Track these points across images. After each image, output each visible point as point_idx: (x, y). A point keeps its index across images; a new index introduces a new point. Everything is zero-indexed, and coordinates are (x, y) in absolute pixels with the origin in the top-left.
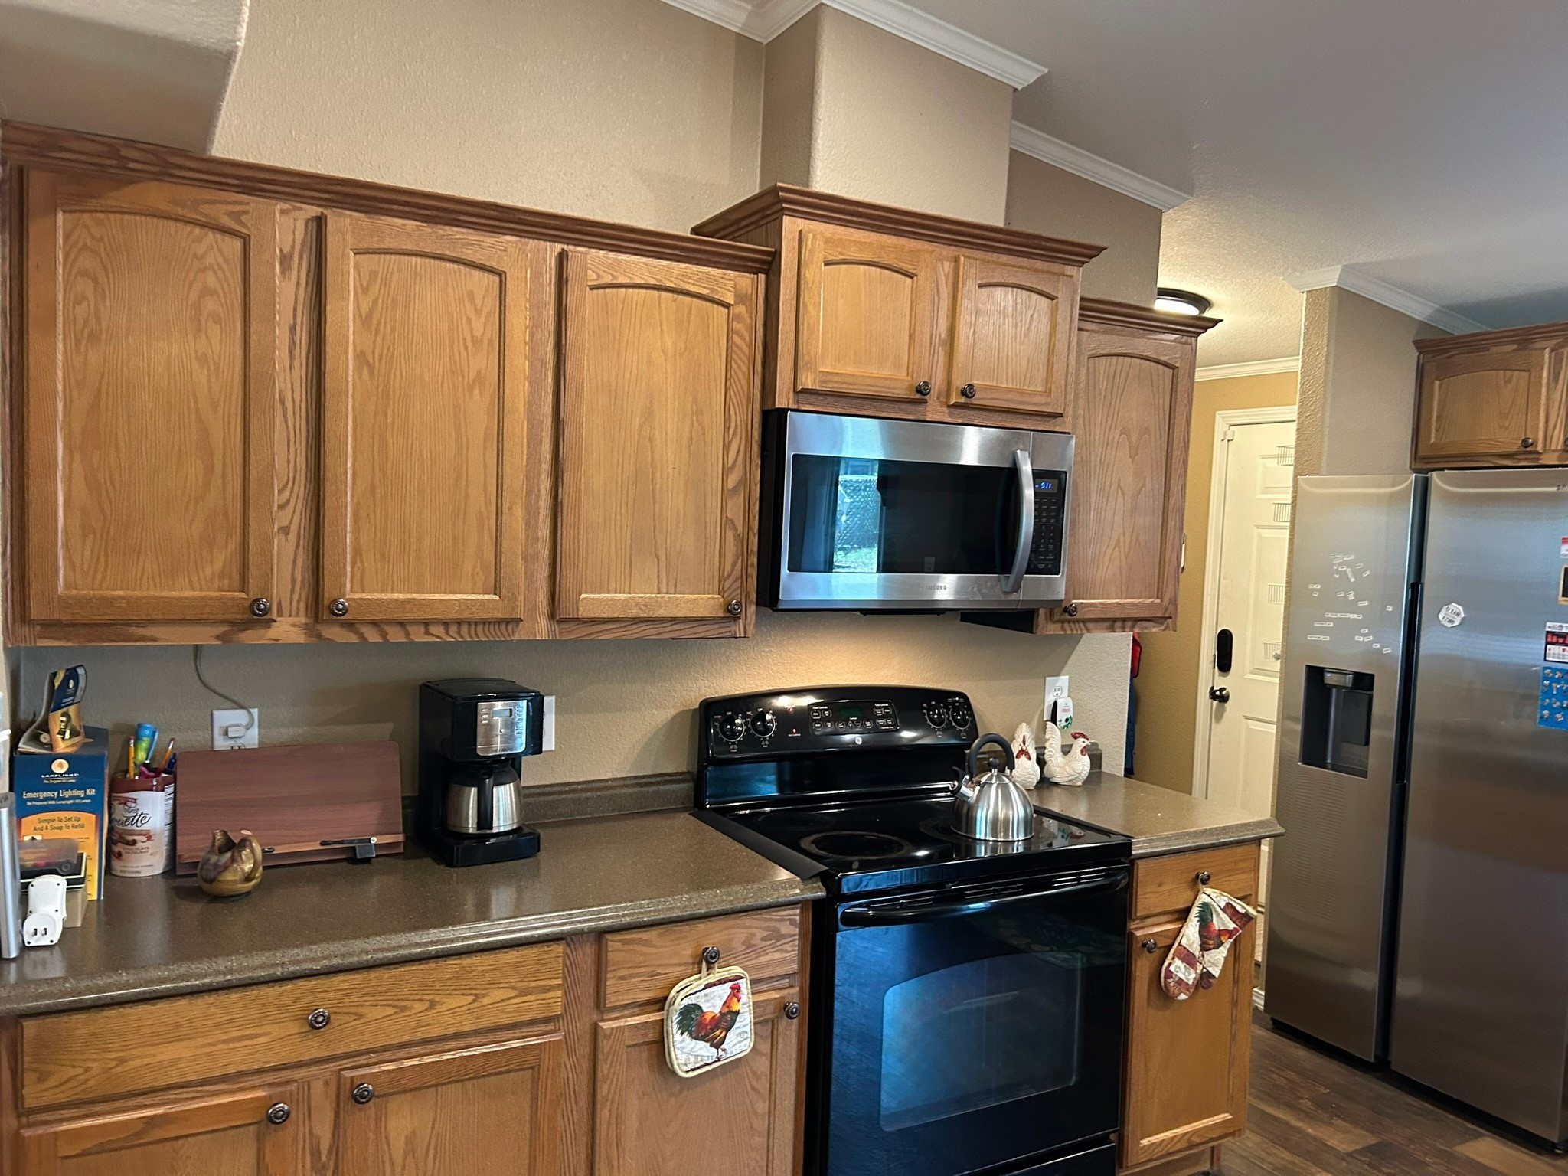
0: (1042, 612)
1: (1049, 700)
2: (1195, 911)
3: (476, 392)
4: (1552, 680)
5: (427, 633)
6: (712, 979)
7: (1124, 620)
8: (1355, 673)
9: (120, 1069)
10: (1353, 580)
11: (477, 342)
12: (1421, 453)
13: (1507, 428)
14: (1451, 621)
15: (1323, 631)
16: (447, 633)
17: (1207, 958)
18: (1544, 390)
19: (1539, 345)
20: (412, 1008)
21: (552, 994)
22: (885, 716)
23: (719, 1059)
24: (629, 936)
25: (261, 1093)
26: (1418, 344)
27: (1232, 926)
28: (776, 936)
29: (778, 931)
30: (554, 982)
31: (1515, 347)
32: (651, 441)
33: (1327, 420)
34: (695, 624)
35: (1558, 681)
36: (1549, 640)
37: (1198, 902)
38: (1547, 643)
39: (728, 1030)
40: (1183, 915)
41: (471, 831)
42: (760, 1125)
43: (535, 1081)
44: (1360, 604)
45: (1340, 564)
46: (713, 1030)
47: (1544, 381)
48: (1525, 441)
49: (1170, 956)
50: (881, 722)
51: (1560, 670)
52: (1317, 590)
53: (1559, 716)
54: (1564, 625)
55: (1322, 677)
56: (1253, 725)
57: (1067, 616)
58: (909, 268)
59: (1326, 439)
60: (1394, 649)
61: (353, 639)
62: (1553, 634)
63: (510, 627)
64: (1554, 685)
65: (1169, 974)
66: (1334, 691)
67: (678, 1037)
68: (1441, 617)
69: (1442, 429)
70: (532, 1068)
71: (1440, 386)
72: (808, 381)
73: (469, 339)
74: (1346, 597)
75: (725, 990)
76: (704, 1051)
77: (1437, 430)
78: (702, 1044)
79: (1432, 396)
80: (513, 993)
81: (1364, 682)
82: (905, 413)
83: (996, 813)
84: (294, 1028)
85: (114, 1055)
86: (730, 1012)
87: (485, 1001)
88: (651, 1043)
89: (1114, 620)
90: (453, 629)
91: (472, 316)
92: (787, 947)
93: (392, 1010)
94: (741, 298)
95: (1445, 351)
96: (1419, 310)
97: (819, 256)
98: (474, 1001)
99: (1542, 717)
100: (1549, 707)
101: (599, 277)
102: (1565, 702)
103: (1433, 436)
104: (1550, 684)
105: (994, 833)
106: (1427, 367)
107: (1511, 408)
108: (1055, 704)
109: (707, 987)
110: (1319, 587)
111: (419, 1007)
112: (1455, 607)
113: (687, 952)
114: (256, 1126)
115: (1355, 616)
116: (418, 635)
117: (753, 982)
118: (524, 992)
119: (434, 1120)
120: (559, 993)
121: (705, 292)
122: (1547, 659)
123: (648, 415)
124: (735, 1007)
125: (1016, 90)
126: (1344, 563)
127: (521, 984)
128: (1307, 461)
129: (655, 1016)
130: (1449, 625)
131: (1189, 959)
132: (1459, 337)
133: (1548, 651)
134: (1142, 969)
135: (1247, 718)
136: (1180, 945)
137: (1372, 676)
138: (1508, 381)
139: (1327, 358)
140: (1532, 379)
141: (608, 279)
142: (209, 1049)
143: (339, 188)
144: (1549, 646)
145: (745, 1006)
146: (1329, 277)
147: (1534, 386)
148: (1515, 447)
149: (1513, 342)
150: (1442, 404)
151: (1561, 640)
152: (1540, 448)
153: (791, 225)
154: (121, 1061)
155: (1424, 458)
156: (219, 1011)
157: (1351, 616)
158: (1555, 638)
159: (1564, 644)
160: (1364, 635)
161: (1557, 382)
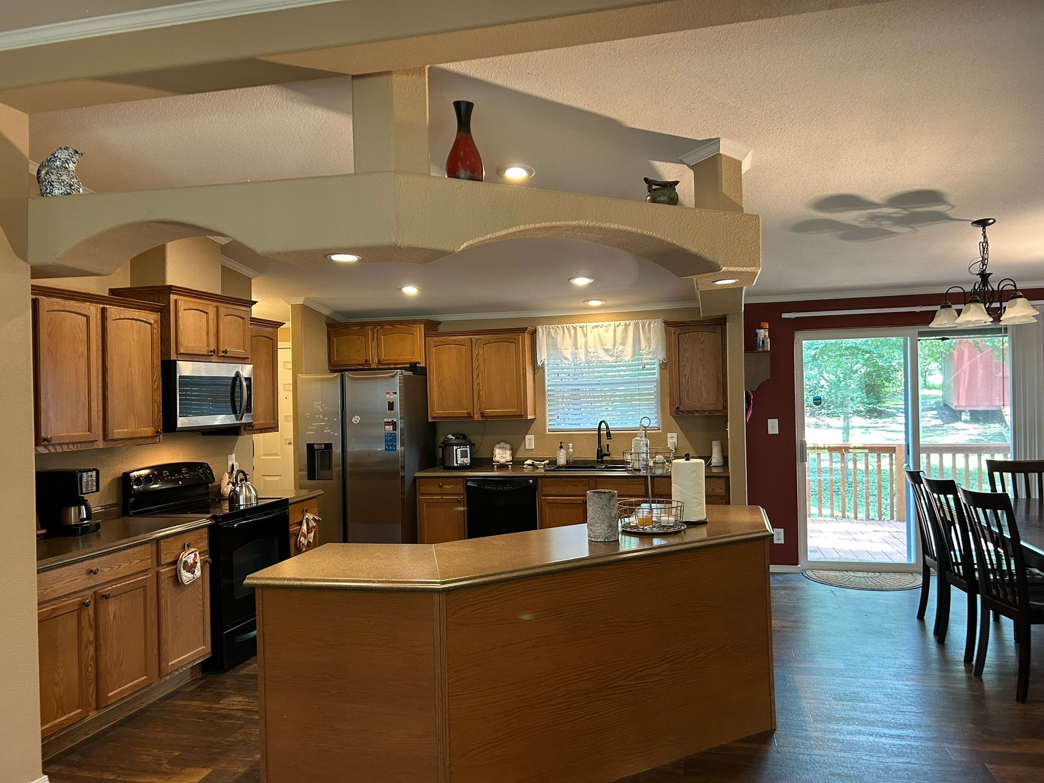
0: (242, 427)
1: (230, 464)
2: (304, 521)
3: (81, 360)
4: (387, 436)
5: (68, 448)
6: (189, 552)
7: (264, 429)
8: (325, 444)
9: (45, 593)
10: (321, 411)
11: (81, 341)
12: (332, 364)
13: (362, 356)
14: (356, 422)
15: (311, 430)
16: (74, 447)
17: (309, 536)
18: (370, 343)
19: (367, 328)
20: (114, 568)
21: (148, 561)
22: (186, 473)
23: (194, 578)
24: (166, 540)
25: (79, 599)
26: (327, 325)
27: (315, 524)
28: (201, 538)
29: (202, 536)
30: (148, 557)
31: (359, 328)
32: (131, 373)
33: (303, 353)
34: (143, 439)
35: (389, 437)
37: (305, 518)
38: (385, 425)
39: (195, 568)
40: (301, 524)
41: (73, 524)
42: (201, 603)
43: (145, 591)
44: (325, 419)
45: (316, 405)
46: (191, 569)
47: (370, 340)
48: (366, 360)
49: (299, 537)
50: (185, 475)
51: (390, 433)
54: (389, 419)
55: (313, 447)
56: (267, 478)
57: (251, 428)
58: (206, 310)
59: (304, 359)
60: (338, 434)
61: (47, 452)
62: (386, 422)
63: (92, 444)
65: (300, 541)
66: (318, 451)
67: (183, 572)
68: (353, 421)
69: (338, 355)
70: (144, 587)
71: (336, 340)
72: (182, 350)
73: (79, 341)
74: (319, 417)
75: (192, 556)
76: (189, 575)
78: (189, 573)
79: (334, 343)
80: (139, 561)
81: (329, 446)
82: (207, 360)
83: (246, 495)
84: (85, 576)
85: (43, 588)
86: (195, 562)
87: (132, 564)
88: (173, 576)
89: (261, 429)
90: (76, 445)
91: (80, 332)
92: (204, 541)
93: (110, 569)
94: (156, 322)
95: (336, 327)
96: (326, 312)
97: (182, 309)
98: (129, 564)
99: (385, 448)
100: (387, 445)
101: (116, 316)
103: (335, 357)
105: (246, 502)
106: (331, 332)
107: (361, 348)
108: (233, 465)
109: (188, 554)
110: (309, 414)
111: (116, 567)
112: (357, 417)
113: (180, 544)
114: (76, 611)
116: (66, 449)
117: (199, 553)
118: (142, 560)
119: (120, 607)
120: (150, 560)
121: (145, 320)
122: (386, 430)
123: (130, 363)
124: (196, 561)
125: (222, 245)
126: (318, 405)
127: (141, 558)
128: (297, 368)
129: (174, 567)
131: (305, 537)
132: (341, 323)
133: (386, 428)
134: (292, 542)
135: (263, 476)
136: (302, 532)
137: (331, 444)
138: (358, 339)
139: (301, 330)
140: (366, 339)
141: (118, 317)
142: (66, 585)
143: (43, 290)
145: (198, 560)
146: (300, 301)
147: (367, 341)
148: (363, 362)
149: (359, 326)
150: (337, 346)
152: (371, 363)
153: (173, 297)
154: (45, 590)
155: (332, 365)
156: (68, 571)
157: (322, 423)
158: (388, 423)
159: (390, 425)
160: (327, 430)
161: (373, 341)
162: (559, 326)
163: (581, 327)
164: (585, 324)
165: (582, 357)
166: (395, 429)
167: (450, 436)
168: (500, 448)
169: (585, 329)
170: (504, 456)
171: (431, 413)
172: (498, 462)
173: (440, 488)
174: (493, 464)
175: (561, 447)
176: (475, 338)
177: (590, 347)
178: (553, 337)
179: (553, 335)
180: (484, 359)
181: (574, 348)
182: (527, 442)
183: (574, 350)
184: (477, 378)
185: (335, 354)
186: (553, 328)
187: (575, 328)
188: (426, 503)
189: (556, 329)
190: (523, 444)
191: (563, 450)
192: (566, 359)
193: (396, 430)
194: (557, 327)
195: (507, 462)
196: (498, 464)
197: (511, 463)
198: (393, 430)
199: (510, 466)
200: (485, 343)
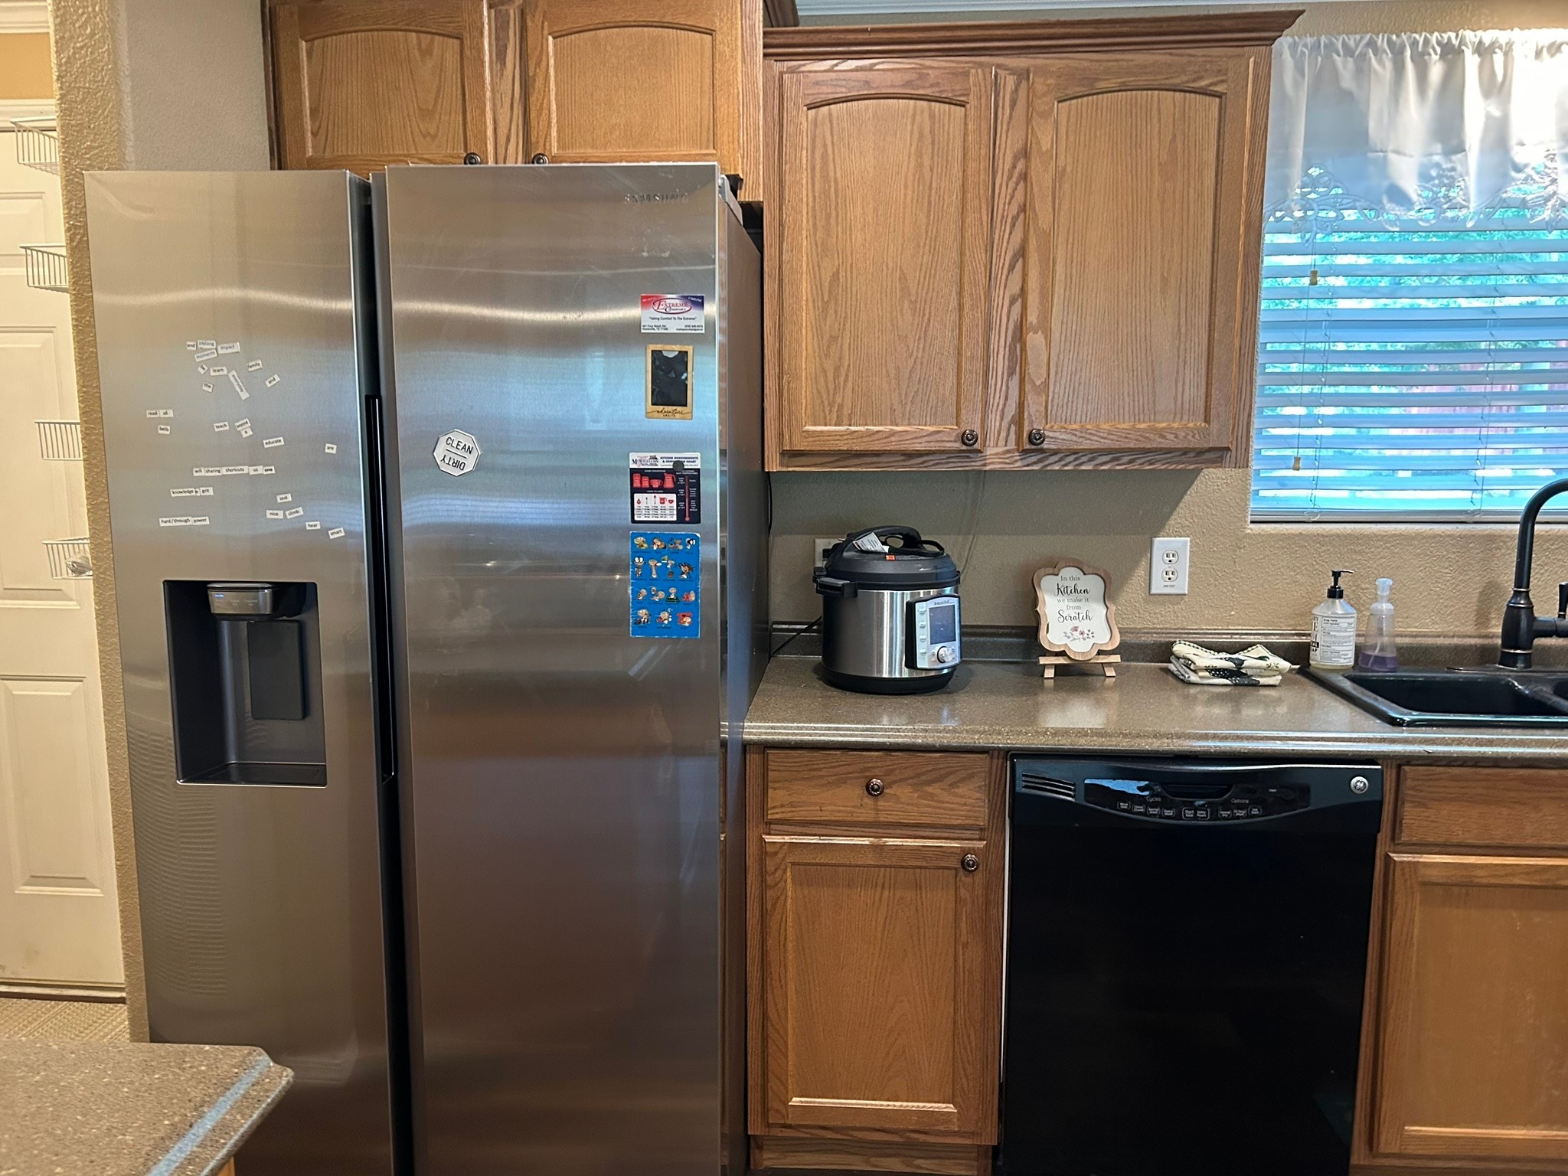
4: (648, 554)
8: (274, 586)
10: (244, 395)
13: (434, 137)
14: (457, 465)
15: (193, 506)
18: (487, 74)
33: (125, 61)
35: (658, 555)
36: (637, 484)
38: (634, 490)
44: (269, 444)
45: (211, 363)
47: (487, 57)
48: (469, 158)
51: (659, 537)
52: (167, 421)
53: (664, 615)
54: (658, 455)
55: (206, 603)
59: (127, 100)
60: (351, 530)
62: (641, 472)
64: (652, 563)
66: (225, 625)
68: (438, 458)
69: (322, 131)
71: (309, 52)
74: (234, 433)
77: (314, 134)
79: (297, 68)
81: (295, 600)
99: (637, 622)
100: (647, 603)
102: (673, 590)
103: (310, 144)
104: (646, 563)
106: (281, 12)
107: (436, 101)
110: (171, 414)
115: (261, 470)
122: (636, 518)
126: (220, 360)
128: (90, 148)
130: (456, 472)
133: (636, 505)
137: (312, 587)
138: (427, 52)
140: (467, 52)
144: (637, 496)
147: (468, 62)
150: (317, 83)
151: (656, 484)
157: (249, 470)
158: (646, 480)
159: (663, 489)
160: (285, 507)
161: (504, 63)
162: (1381, 41)
163: (1480, 49)
164: (1502, 36)
165: (1471, 189)
166: (689, 514)
167: (871, 542)
168: (1061, 591)
169: (1498, 58)
170: (1084, 626)
171: (781, 435)
172: (1062, 654)
173: (868, 801)
174: (1043, 661)
175: (1335, 593)
176: (1013, 71)
177: (1522, 144)
178: (1349, 94)
179: (1347, 81)
180: (1060, 176)
181: (1438, 148)
182: (1159, 566)
183: (1437, 158)
184: (1012, 268)
185: (308, 126)
186: (1348, 52)
187: (1452, 54)
188: (793, 864)
189: (1363, 56)
190: (1141, 572)
191: (1339, 607)
192: (1398, 196)
193: (696, 518)
194: (1371, 44)
195: (1100, 653)
196: (1061, 661)
197: (1116, 658)
198: (681, 519)
199: (1110, 672)
200: (1070, 92)
